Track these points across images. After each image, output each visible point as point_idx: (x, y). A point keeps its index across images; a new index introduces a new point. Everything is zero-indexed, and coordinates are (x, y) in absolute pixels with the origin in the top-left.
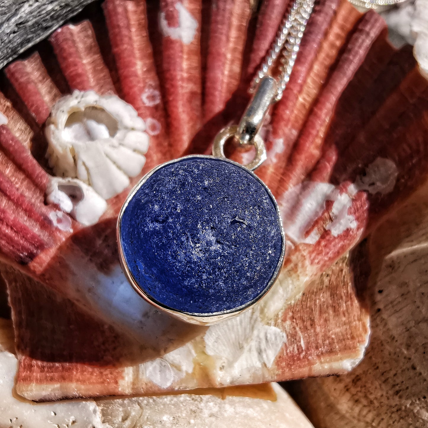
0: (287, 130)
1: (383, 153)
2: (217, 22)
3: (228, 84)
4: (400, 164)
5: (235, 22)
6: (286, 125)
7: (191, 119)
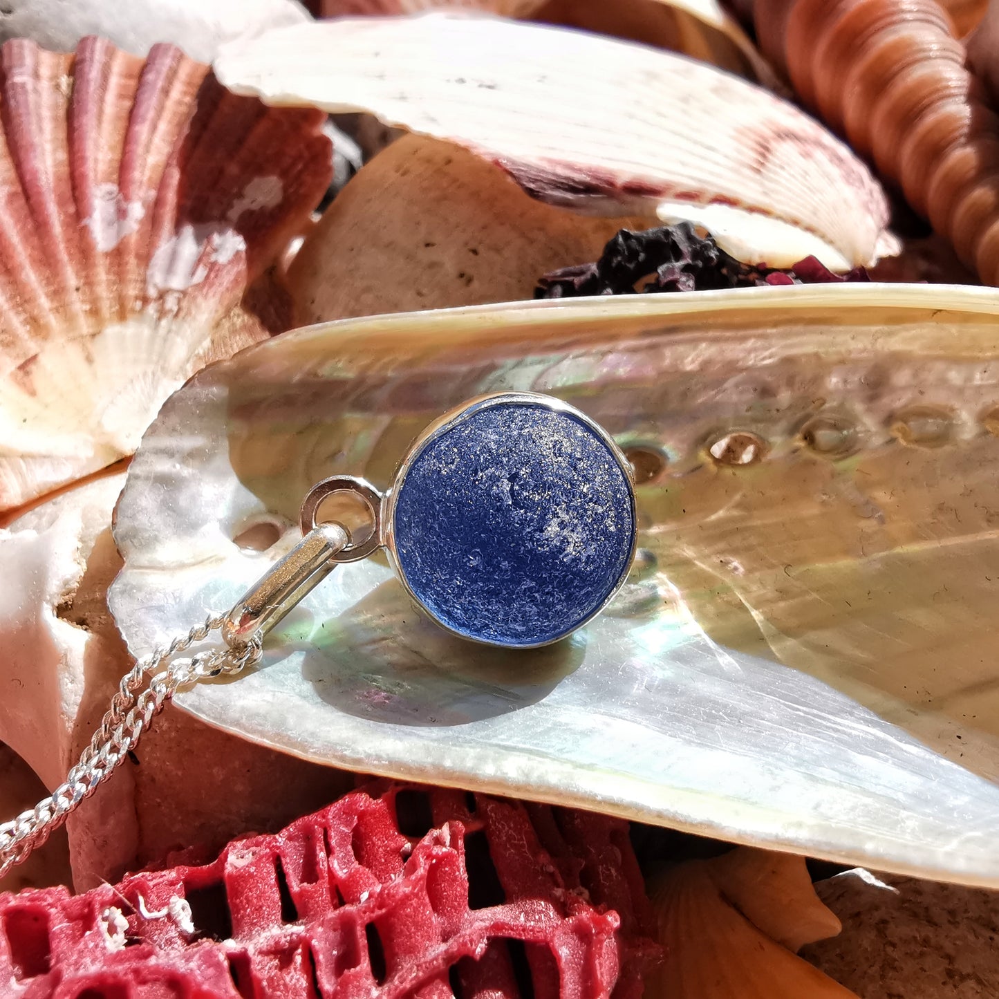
0: (142, 193)
1: (260, 170)
2: (20, 115)
3: (55, 173)
4: (283, 174)
5: (46, 113)
6: (140, 187)
7: (17, 221)
